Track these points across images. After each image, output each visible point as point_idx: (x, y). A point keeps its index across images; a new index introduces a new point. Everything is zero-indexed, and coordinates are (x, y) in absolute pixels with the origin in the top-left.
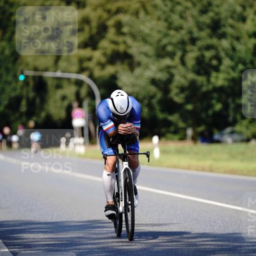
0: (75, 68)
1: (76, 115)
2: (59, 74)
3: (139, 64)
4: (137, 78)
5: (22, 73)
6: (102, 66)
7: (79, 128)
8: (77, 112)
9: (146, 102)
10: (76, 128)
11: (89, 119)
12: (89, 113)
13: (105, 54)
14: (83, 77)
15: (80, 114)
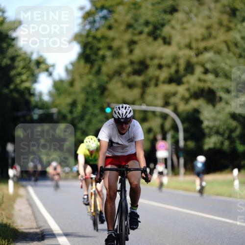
0: (160, 102)
1: (160, 147)
2: (144, 107)
3: (221, 99)
4: (218, 112)
5: (109, 106)
6: (186, 101)
7: (162, 159)
8: (160, 144)
9: (226, 135)
10: (160, 159)
11: (172, 151)
12: (172, 145)
13: (188, 90)
14: (168, 111)
15: (164, 147)
